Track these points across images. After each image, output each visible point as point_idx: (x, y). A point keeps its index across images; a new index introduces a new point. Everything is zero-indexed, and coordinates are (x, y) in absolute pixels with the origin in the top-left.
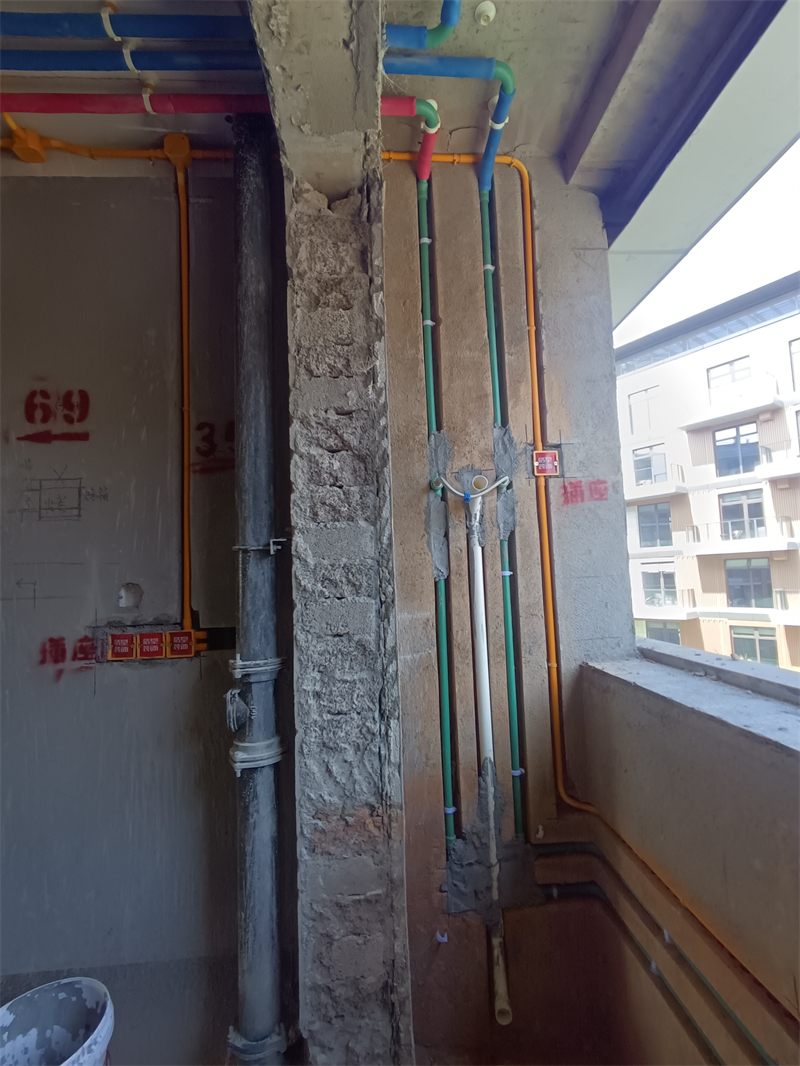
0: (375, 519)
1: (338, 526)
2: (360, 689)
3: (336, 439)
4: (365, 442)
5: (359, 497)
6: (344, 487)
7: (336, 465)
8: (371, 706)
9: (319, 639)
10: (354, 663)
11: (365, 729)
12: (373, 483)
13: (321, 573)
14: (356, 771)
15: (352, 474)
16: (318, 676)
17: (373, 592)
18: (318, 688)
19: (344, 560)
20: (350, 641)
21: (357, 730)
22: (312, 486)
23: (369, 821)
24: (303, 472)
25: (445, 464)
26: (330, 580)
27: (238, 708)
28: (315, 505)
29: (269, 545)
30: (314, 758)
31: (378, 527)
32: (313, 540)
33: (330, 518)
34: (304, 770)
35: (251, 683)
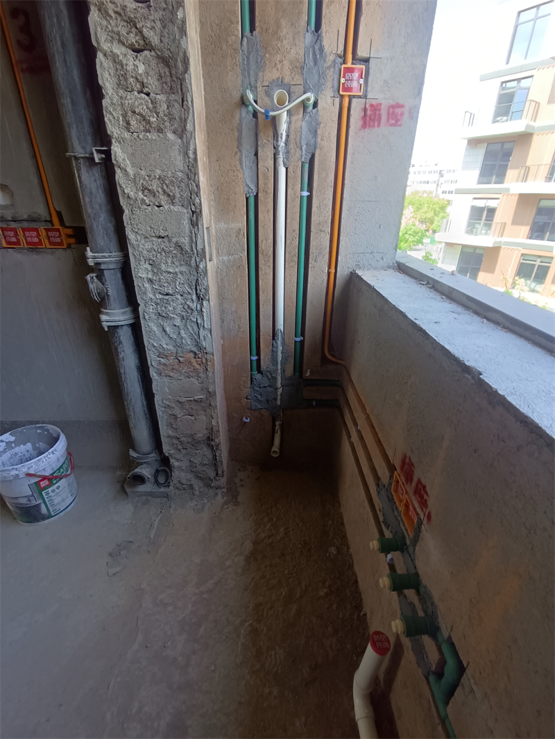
0: (181, 132)
1: (150, 137)
2: (181, 279)
3: (136, 35)
4: (165, 40)
5: (166, 106)
6: (152, 94)
7: (141, 68)
8: (190, 291)
9: (146, 240)
10: (175, 259)
11: (186, 307)
12: (178, 92)
13: (141, 183)
14: (182, 332)
15: (158, 80)
16: (149, 268)
17: (185, 203)
18: (150, 276)
19: (158, 172)
20: (170, 242)
21: (181, 306)
22: (121, 92)
23: (193, 360)
24: (110, 74)
25: (257, 75)
26: (149, 190)
27: (97, 287)
28: (126, 113)
29: (93, 154)
30: (154, 322)
31: (185, 140)
32: (130, 150)
33: (142, 128)
34: (147, 329)
35: (103, 270)
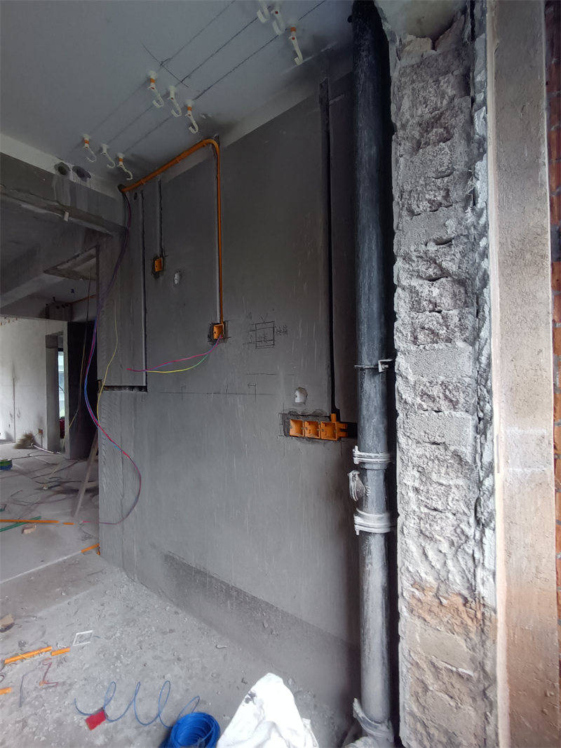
0: (474, 339)
1: (436, 347)
2: (456, 495)
3: (435, 268)
4: (464, 266)
5: (458, 319)
6: (443, 311)
7: (436, 292)
8: (466, 511)
9: (418, 445)
10: (450, 470)
11: (459, 530)
12: (473, 305)
13: (420, 389)
14: (450, 563)
15: (452, 298)
16: (417, 475)
17: (471, 408)
18: (417, 485)
19: (442, 378)
20: (446, 450)
21: (453, 528)
22: (413, 314)
24: (405, 302)
26: (428, 395)
27: (357, 485)
28: (415, 330)
29: (378, 365)
30: (413, 540)
31: (477, 347)
32: (414, 360)
33: (429, 340)
34: (404, 546)
35: (366, 469)
